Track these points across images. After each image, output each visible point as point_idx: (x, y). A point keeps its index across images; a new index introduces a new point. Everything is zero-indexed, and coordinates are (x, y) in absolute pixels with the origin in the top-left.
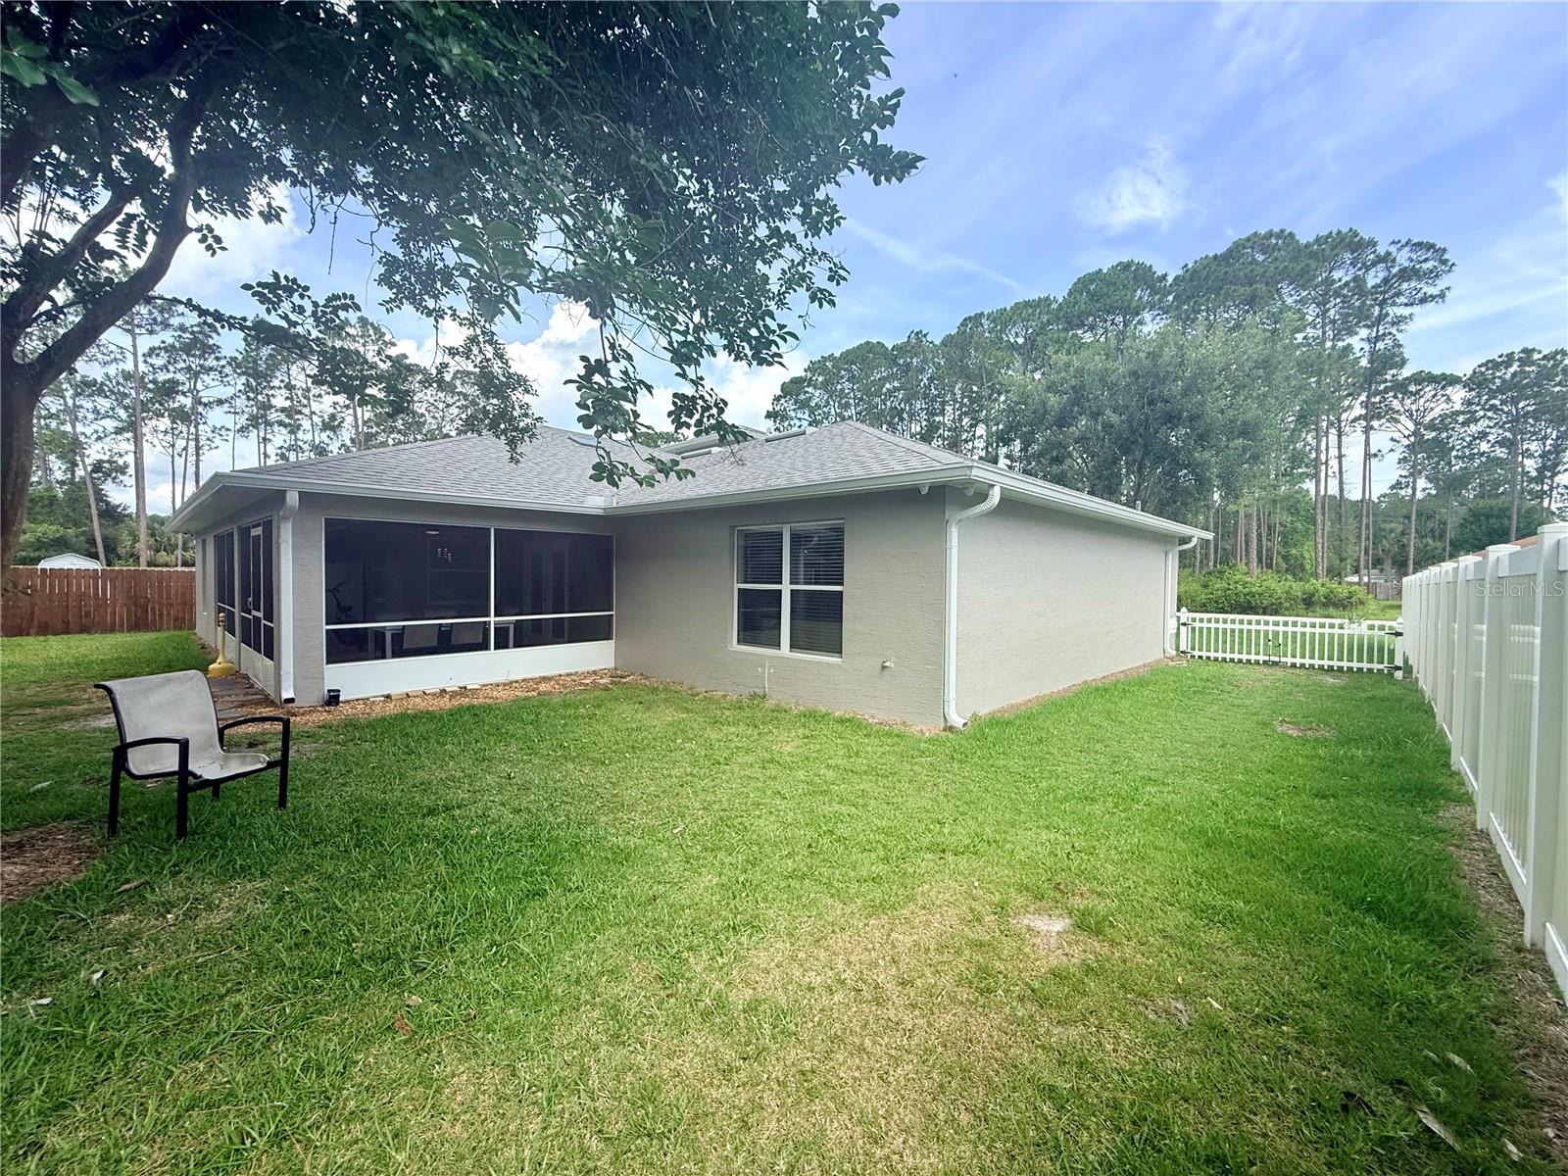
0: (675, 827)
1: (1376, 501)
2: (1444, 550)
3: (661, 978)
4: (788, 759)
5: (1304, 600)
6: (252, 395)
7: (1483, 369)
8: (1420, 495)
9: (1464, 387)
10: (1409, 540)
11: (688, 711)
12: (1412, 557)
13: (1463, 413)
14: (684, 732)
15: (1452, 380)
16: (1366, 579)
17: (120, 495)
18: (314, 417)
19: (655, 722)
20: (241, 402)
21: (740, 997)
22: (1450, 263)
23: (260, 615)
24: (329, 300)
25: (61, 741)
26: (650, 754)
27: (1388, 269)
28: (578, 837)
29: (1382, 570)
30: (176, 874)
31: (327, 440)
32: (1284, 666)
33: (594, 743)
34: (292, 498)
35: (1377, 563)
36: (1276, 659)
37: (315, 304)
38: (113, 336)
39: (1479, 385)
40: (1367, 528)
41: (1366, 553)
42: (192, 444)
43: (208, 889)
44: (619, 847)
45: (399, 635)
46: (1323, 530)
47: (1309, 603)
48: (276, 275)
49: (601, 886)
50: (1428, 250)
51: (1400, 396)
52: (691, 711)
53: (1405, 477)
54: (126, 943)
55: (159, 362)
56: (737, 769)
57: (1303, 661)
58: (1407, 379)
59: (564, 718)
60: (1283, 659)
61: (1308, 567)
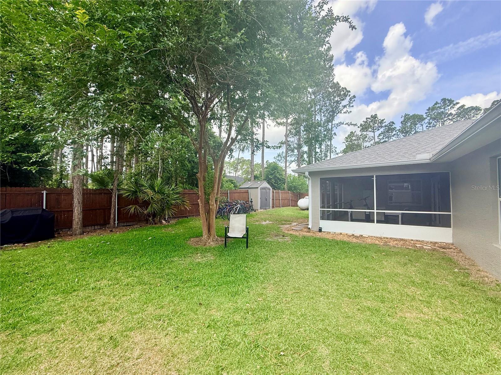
34: (306, 174)
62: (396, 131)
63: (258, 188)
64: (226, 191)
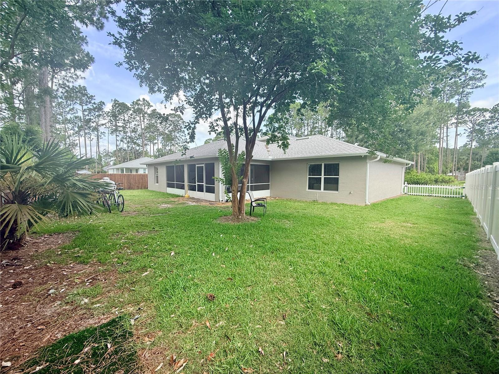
1: (459, 149)
2: (481, 165)
5: (435, 181)
6: (112, 122)
7: (496, 106)
8: (473, 147)
9: (490, 112)
10: (469, 162)
12: (470, 167)
13: (490, 120)
15: (486, 110)
16: (454, 174)
22: (486, 75)
23: (203, 184)
27: (466, 77)
29: (459, 171)
32: (433, 196)
35: (458, 169)
36: (431, 195)
39: (495, 112)
40: (456, 158)
41: (455, 166)
46: (441, 159)
47: (436, 181)
50: (479, 71)
51: (468, 116)
53: (469, 141)
57: (438, 195)
58: (470, 110)
60: (433, 195)
61: (436, 171)
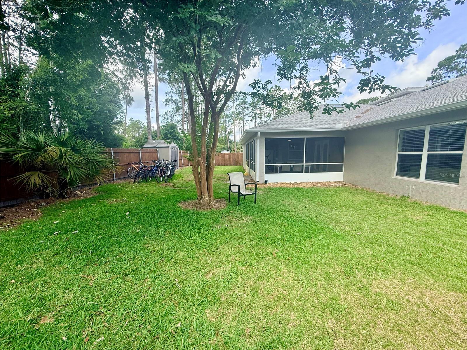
0: (358, 232)
3: (344, 272)
4: (416, 222)
6: (253, 111)
11: (370, 198)
14: (367, 204)
17: (232, 138)
18: (265, 114)
19: (356, 200)
20: (251, 114)
21: (374, 290)
23: (253, 162)
24: (265, 83)
25: (223, 185)
26: (352, 209)
28: (323, 227)
30: (238, 212)
31: (267, 120)
33: (332, 202)
34: (259, 134)
37: (263, 84)
38: (229, 103)
42: (243, 125)
43: (242, 216)
44: (336, 233)
45: (281, 168)
48: (255, 80)
49: (328, 242)
52: (371, 198)
54: (231, 221)
55: (237, 108)
56: (388, 221)
59: (324, 194)
62: (247, 104)
63: (168, 147)
64: (138, 151)
